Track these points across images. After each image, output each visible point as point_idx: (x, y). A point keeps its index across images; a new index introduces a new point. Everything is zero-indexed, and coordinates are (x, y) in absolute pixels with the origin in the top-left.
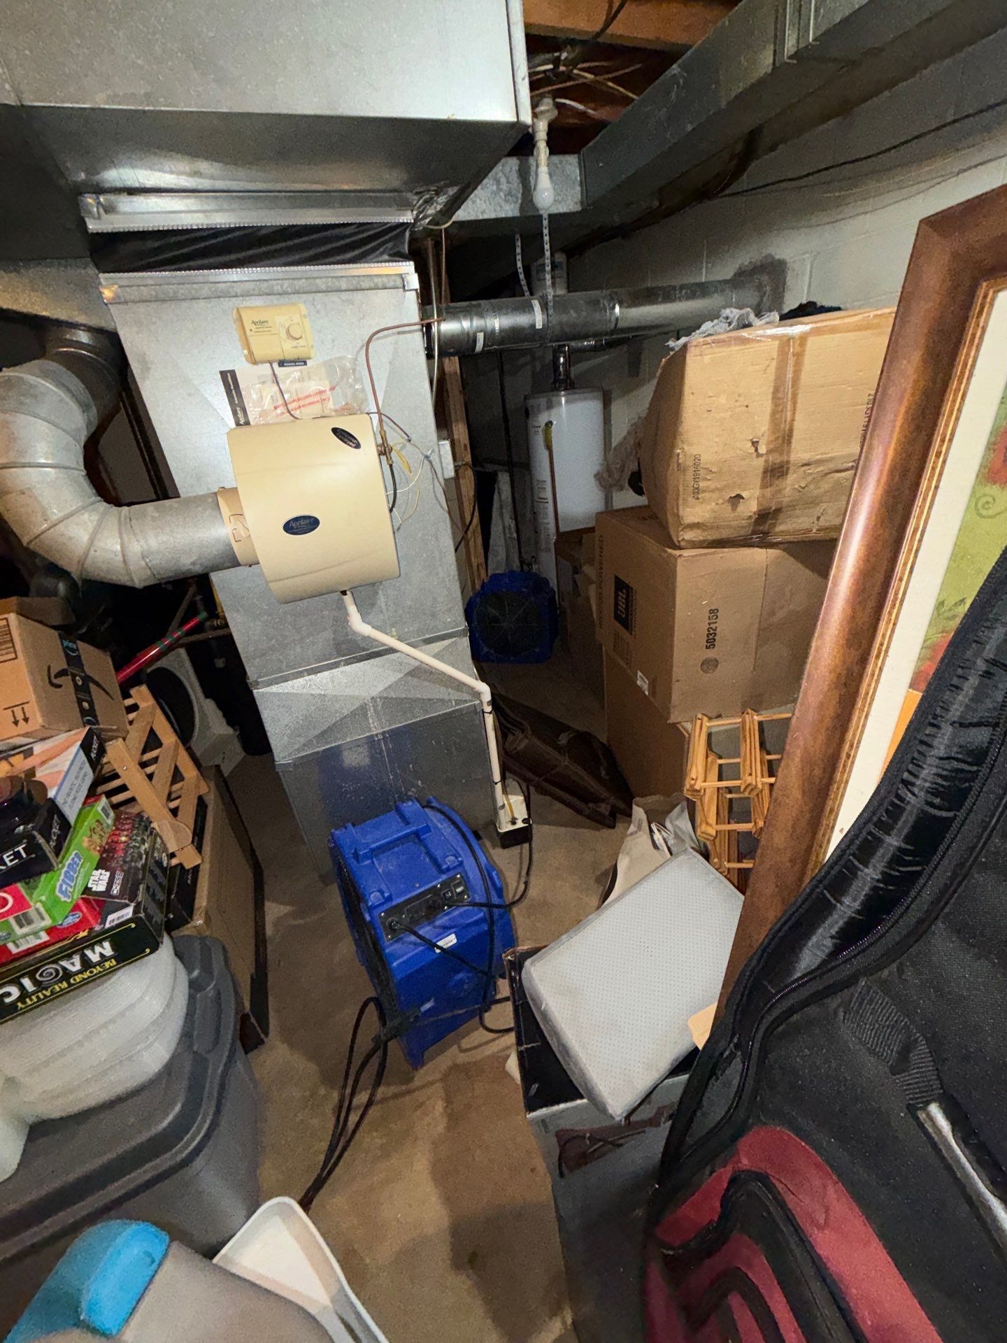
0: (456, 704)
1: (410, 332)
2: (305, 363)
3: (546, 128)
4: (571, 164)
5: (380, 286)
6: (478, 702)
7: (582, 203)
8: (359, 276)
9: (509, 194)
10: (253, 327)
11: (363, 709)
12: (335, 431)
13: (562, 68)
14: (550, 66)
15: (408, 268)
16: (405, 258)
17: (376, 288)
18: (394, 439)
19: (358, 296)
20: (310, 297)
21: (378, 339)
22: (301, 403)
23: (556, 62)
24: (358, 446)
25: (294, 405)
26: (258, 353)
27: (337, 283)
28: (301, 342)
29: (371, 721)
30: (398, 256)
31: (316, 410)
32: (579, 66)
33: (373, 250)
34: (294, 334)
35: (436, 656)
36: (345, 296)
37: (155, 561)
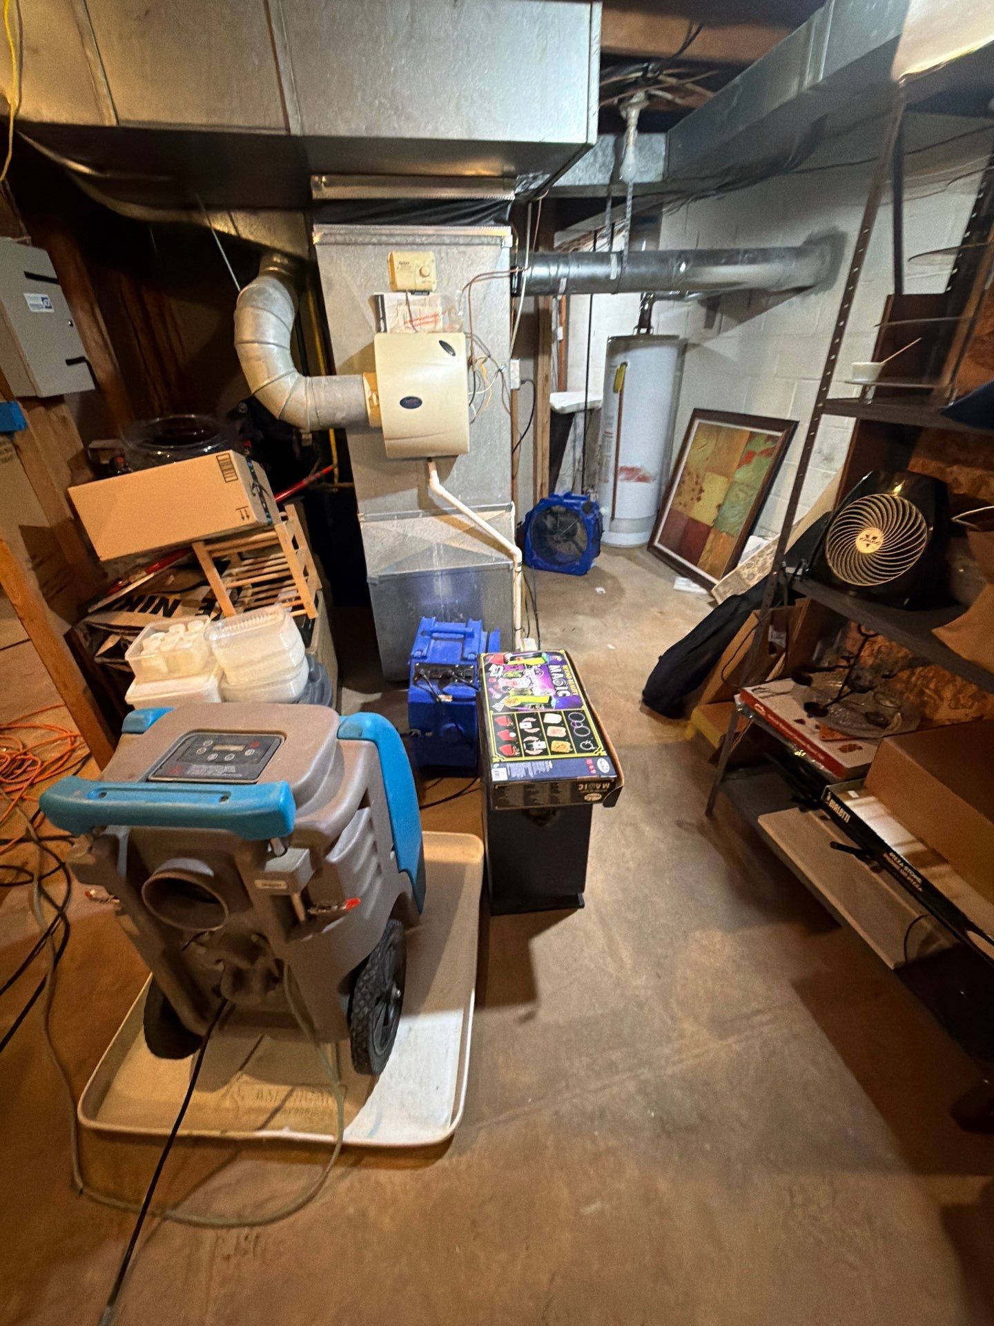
0: (495, 561)
1: (501, 277)
2: (428, 294)
3: (637, 116)
4: (658, 142)
5: (486, 242)
6: (511, 562)
7: (663, 175)
8: (472, 236)
9: (603, 164)
10: (400, 266)
11: (430, 549)
12: (441, 342)
13: (650, 75)
14: (639, 74)
15: (506, 232)
16: (505, 223)
17: (482, 244)
18: (479, 354)
19: (470, 249)
20: (438, 248)
21: (480, 280)
22: (422, 321)
23: (645, 70)
24: (454, 355)
25: (418, 322)
26: (400, 285)
27: (456, 240)
28: (428, 279)
29: (434, 560)
30: (500, 222)
31: (431, 326)
32: (664, 72)
33: (485, 217)
34: (423, 272)
35: (488, 521)
36: (462, 248)
37: (322, 412)
